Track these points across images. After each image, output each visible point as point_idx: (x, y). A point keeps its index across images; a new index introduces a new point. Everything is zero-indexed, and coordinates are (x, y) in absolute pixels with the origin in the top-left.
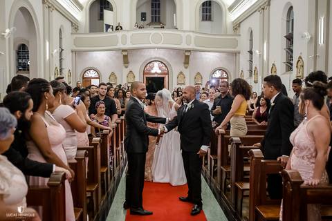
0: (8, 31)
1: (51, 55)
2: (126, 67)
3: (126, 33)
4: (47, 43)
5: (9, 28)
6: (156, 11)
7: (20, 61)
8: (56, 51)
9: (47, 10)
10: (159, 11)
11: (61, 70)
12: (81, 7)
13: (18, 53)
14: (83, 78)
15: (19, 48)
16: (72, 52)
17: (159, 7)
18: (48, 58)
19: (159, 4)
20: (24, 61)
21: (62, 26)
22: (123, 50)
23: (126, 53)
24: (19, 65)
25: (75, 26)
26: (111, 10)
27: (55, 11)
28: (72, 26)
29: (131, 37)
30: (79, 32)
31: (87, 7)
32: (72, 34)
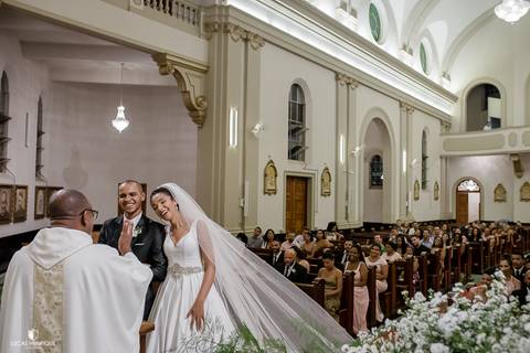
0: (357, 149)
1: (409, 166)
2: (520, 177)
3: (516, 131)
4: (405, 153)
5: (360, 145)
7: (374, 174)
8: (416, 161)
9: (404, 114)
11: (424, 183)
12: (454, 98)
13: (372, 165)
14: (457, 191)
15: (373, 160)
16: (441, 158)
18: (404, 169)
20: (378, 174)
21: (426, 128)
22: (512, 155)
23: (516, 159)
24: (373, 178)
25: (446, 123)
26: (499, 97)
27: (416, 113)
28: (442, 124)
29: (523, 136)
30: (451, 131)
31: (463, 98)
32: (441, 135)
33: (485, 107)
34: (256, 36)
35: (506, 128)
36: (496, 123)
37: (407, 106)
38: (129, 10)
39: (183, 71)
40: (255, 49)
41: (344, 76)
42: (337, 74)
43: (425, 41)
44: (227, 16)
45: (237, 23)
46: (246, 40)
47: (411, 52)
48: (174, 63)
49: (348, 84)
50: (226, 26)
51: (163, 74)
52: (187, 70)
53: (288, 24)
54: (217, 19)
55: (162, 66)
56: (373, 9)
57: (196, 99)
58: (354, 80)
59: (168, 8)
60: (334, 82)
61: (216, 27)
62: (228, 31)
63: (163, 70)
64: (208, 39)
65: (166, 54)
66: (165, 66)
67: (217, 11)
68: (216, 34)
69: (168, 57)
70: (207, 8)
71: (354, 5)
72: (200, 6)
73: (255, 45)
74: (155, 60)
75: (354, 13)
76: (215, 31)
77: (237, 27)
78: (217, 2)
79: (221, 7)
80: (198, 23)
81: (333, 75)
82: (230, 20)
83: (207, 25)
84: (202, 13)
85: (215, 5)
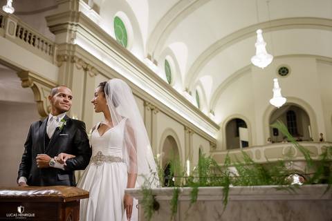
1: (192, 171)
3: (260, 149)
4: (188, 162)
5: (160, 153)
6: (292, 123)
7: (166, 177)
8: (196, 168)
9: (187, 135)
10: (295, 123)
12: (217, 127)
17: (295, 119)
18: (188, 174)
19: (295, 117)
21: (201, 146)
25: (213, 144)
26: (246, 127)
27: (195, 135)
28: (211, 144)
29: (265, 151)
30: (217, 149)
31: (223, 127)
32: (211, 151)
33: (237, 134)
34: (93, 68)
35: (252, 147)
36: (245, 144)
37: (189, 129)
38: (4, 37)
39: (39, 86)
40: (91, 76)
41: (149, 103)
42: (145, 102)
43: (198, 88)
44: (74, 51)
45: (80, 57)
46: (86, 70)
47: (190, 94)
48: (34, 79)
49: (152, 110)
50: (73, 58)
51: (24, 87)
52: (43, 86)
53: (114, 63)
54: (66, 53)
55: (24, 81)
56: (167, 63)
57: (48, 108)
58: (156, 107)
59: (32, 41)
60: (143, 107)
61: (66, 57)
62: (74, 62)
63: (25, 84)
64: (59, 66)
65: (28, 72)
66: (27, 80)
67: (67, 47)
68: (65, 63)
69: (30, 74)
70: (59, 45)
71: (156, 57)
72: (55, 43)
73: (92, 74)
74: (19, 76)
75: (155, 63)
76: (65, 60)
77: (80, 60)
78: (67, 42)
79: (70, 45)
80: (53, 55)
81: (142, 102)
82: (76, 54)
83: (58, 57)
84: (56, 48)
85: (65, 44)
